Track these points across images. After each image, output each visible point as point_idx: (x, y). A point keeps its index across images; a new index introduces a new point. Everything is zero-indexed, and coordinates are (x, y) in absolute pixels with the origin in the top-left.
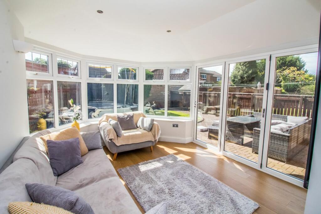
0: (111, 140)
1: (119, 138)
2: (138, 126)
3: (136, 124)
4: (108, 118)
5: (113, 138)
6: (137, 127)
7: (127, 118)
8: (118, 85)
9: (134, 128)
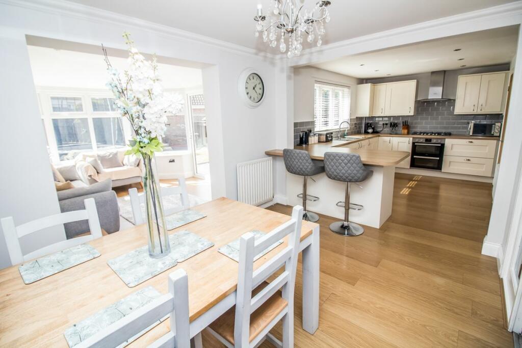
0: (90, 176)
1: (99, 174)
2: (124, 163)
3: (122, 163)
4: (85, 157)
5: (92, 174)
6: (124, 165)
7: (109, 155)
8: (94, 119)
9: (120, 166)
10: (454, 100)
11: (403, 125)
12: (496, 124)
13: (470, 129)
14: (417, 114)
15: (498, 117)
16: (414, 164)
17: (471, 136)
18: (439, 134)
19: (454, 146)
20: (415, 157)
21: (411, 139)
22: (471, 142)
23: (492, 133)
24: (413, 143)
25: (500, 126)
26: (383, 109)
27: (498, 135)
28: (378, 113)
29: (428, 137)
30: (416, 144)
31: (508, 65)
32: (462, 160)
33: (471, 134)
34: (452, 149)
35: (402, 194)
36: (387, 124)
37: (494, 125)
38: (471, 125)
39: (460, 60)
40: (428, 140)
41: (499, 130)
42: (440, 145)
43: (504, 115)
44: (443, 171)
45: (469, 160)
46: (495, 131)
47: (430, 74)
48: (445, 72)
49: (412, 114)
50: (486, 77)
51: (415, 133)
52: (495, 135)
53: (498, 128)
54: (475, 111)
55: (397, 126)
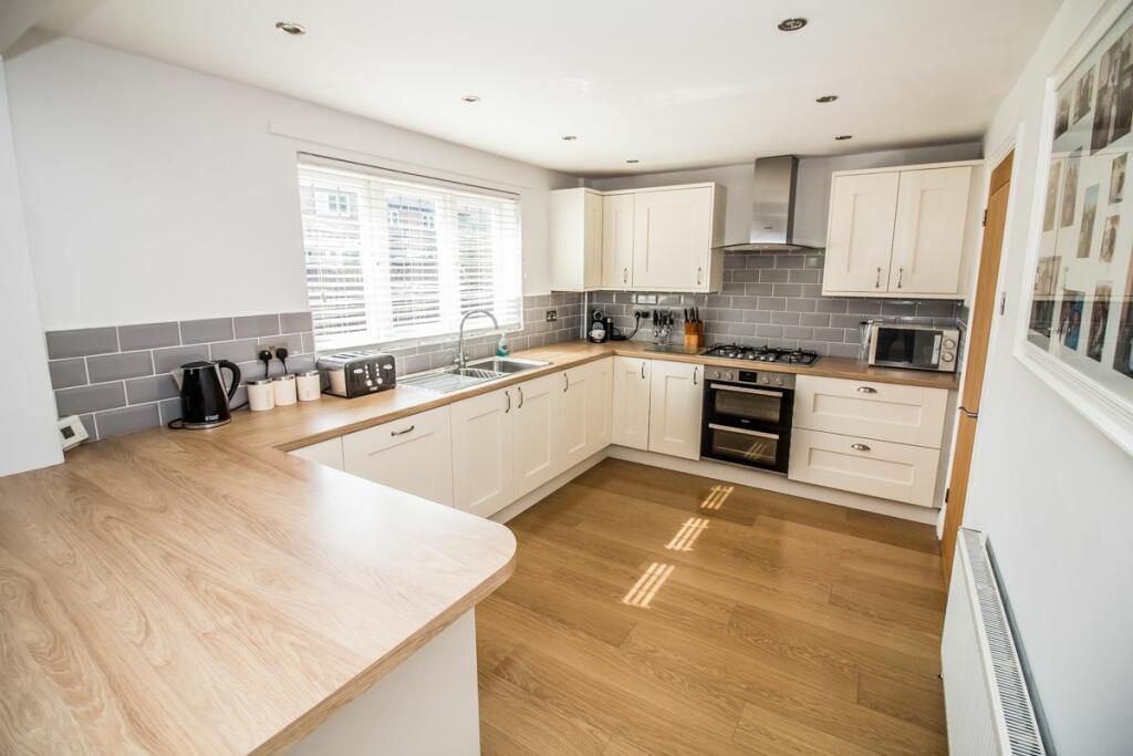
10: (824, 249)
11: (687, 321)
12: (946, 332)
13: (870, 341)
14: (726, 287)
15: (951, 310)
16: (709, 449)
17: (871, 366)
18: (779, 354)
19: (820, 398)
20: (711, 426)
21: (701, 368)
22: (871, 390)
23: (934, 361)
24: (707, 382)
25: (956, 339)
26: (629, 270)
27: (952, 369)
28: (615, 284)
29: (748, 364)
30: (713, 386)
31: (977, 144)
32: (845, 445)
33: (872, 361)
34: (814, 410)
35: (673, 550)
36: (646, 315)
37: (937, 338)
38: (872, 331)
39: (841, 138)
40: (748, 377)
41: (954, 352)
42: (780, 394)
43: (971, 303)
44: (792, 475)
45: (865, 448)
46: (940, 356)
47: (753, 166)
48: (795, 160)
49: (705, 288)
50: (914, 178)
51: (714, 350)
52: (940, 369)
53: (952, 345)
54: (883, 288)
55: (672, 322)
